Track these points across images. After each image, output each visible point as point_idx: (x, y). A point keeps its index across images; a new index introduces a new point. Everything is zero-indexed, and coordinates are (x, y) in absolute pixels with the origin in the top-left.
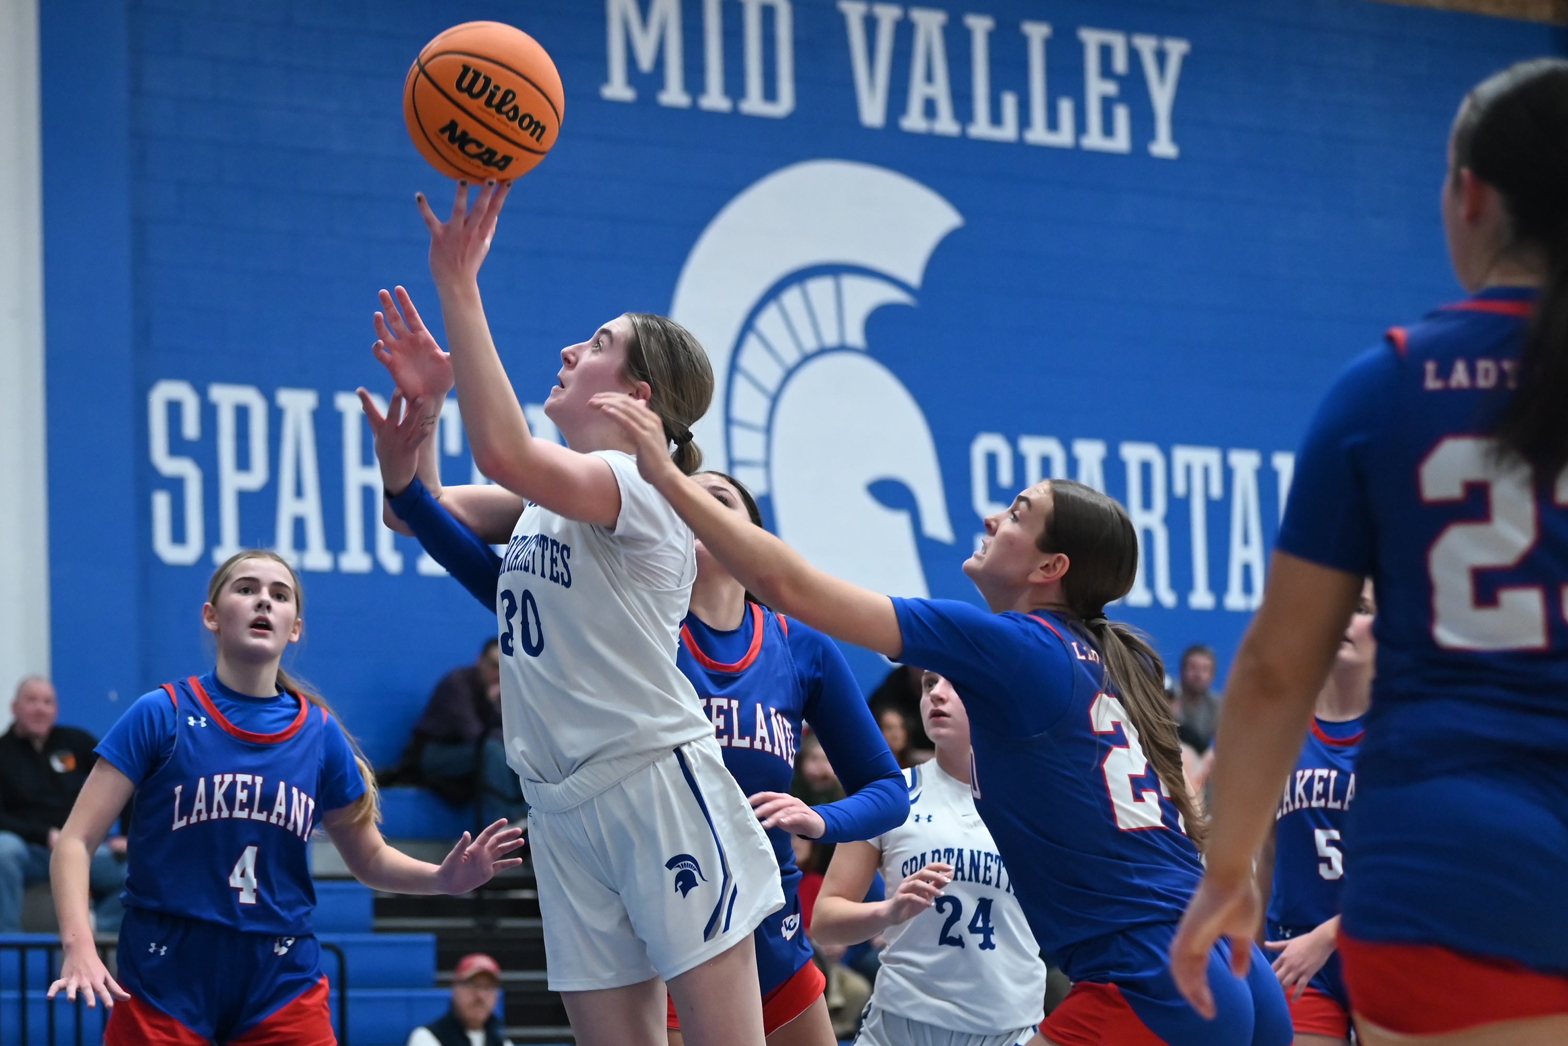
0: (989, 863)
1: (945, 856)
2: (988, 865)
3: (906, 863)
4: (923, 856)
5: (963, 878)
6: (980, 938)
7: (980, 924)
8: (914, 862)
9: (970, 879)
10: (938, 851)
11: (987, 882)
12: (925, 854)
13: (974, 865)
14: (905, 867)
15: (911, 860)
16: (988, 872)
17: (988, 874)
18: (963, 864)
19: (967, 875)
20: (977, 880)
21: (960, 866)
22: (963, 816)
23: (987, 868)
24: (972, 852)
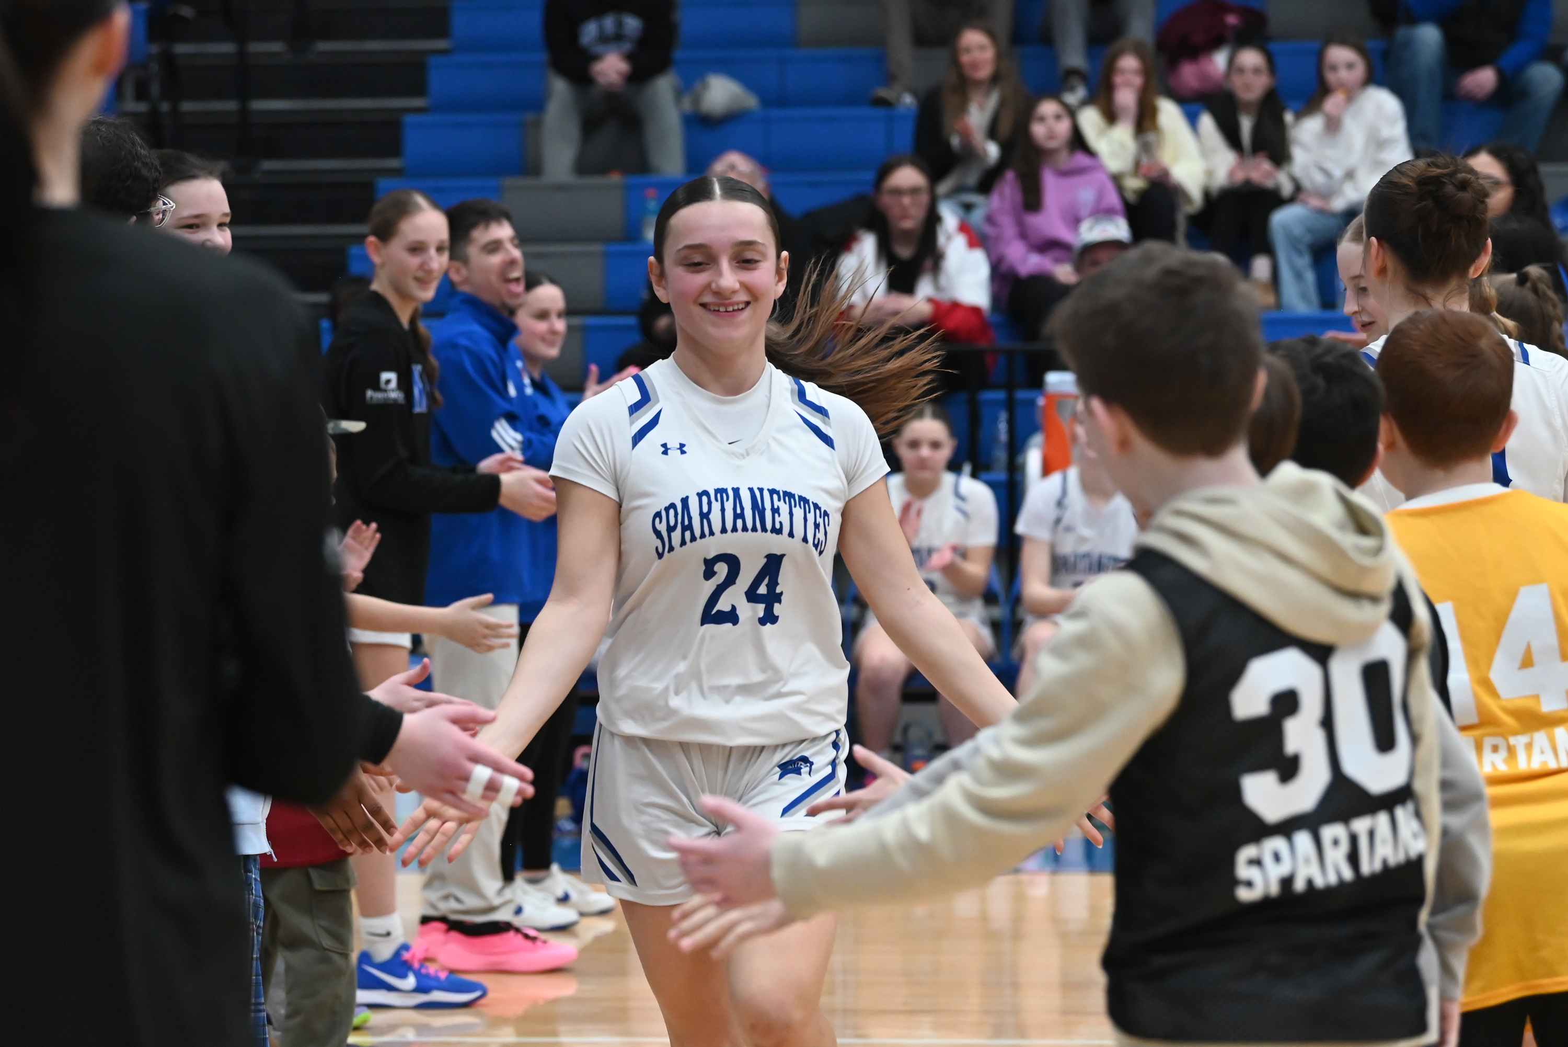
0: (776, 503)
1: (717, 500)
2: (776, 507)
3: (658, 515)
4: (685, 501)
5: (745, 529)
6: (760, 609)
7: (762, 590)
8: (672, 512)
9: (754, 529)
10: (706, 493)
11: (777, 531)
12: (687, 497)
13: (758, 509)
14: (657, 520)
15: (667, 509)
16: (776, 515)
17: (777, 519)
18: (742, 509)
19: (749, 525)
20: (764, 529)
21: (739, 511)
22: (730, 444)
23: (775, 511)
24: (751, 490)
